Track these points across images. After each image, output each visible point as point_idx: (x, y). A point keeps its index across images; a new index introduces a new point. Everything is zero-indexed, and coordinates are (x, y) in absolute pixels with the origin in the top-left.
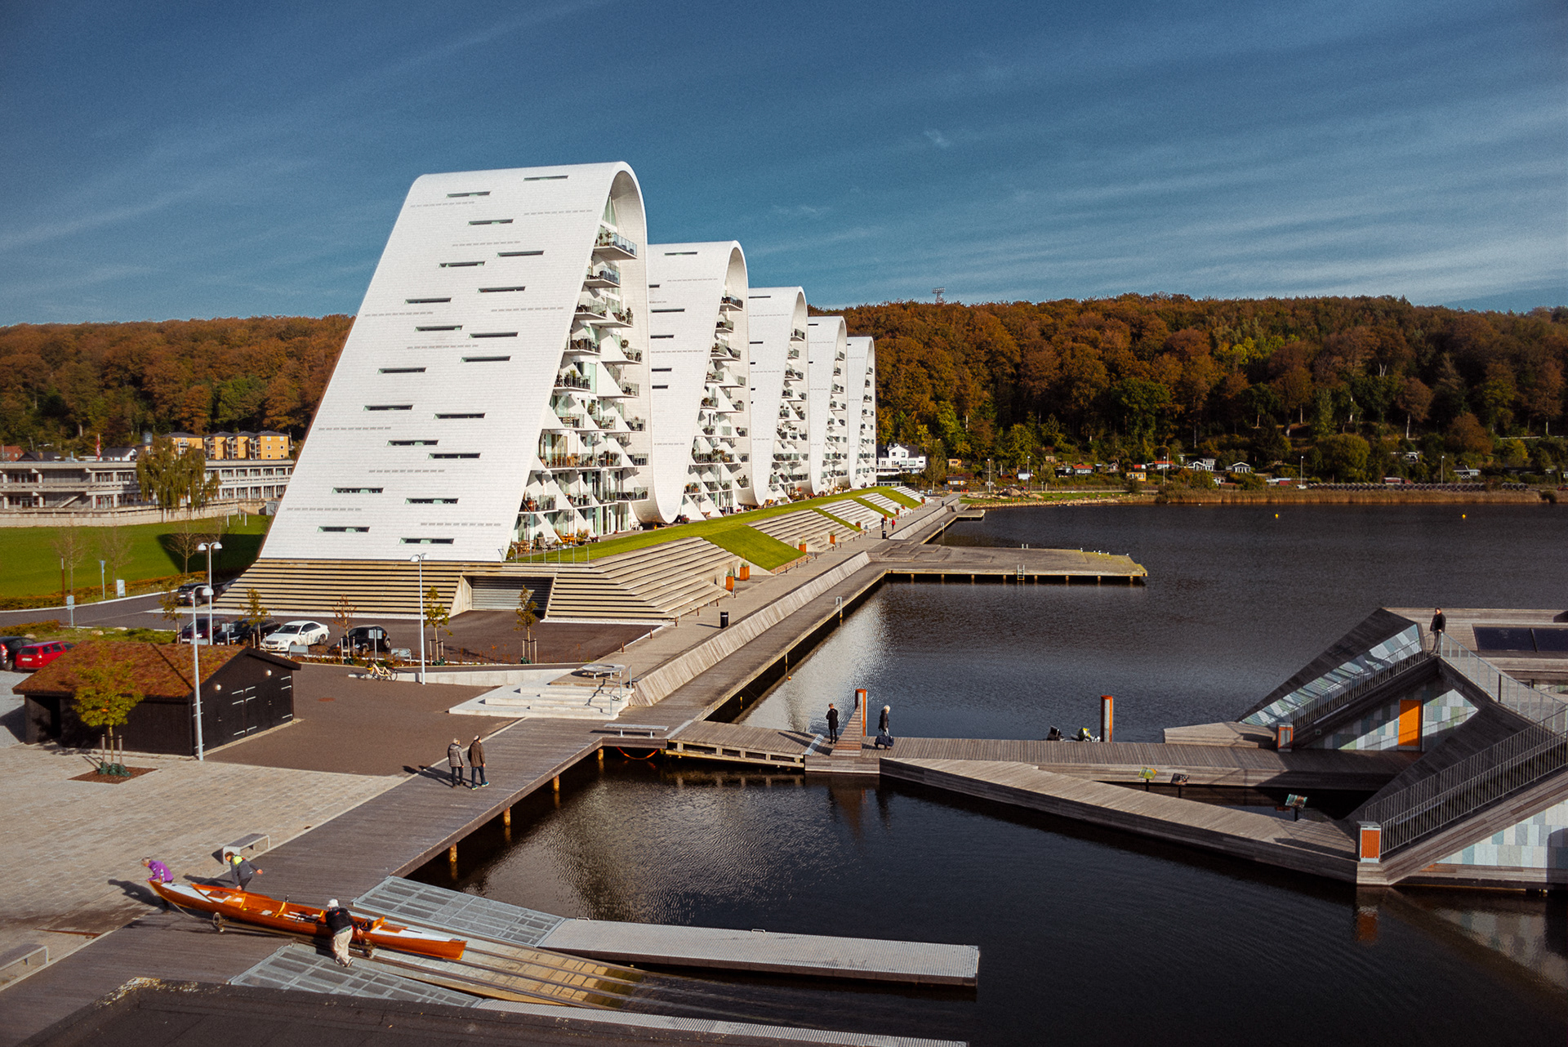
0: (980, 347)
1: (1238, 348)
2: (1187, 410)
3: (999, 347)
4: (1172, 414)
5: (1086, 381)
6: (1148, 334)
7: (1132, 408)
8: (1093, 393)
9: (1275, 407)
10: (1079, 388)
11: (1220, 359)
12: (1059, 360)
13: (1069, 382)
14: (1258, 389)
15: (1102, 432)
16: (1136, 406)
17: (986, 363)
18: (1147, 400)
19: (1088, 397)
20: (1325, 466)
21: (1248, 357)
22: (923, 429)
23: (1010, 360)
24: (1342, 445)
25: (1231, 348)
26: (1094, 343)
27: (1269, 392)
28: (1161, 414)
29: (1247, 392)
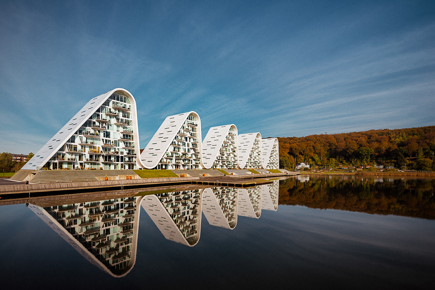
0: (328, 143)
1: (397, 139)
2: (379, 154)
3: (332, 142)
4: (375, 155)
5: (351, 148)
6: (372, 138)
7: (363, 154)
8: (353, 151)
9: (404, 153)
10: (349, 150)
11: (391, 142)
12: (346, 144)
13: (348, 149)
14: (400, 149)
15: (355, 160)
16: (364, 154)
17: (329, 146)
18: (367, 152)
19: (352, 152)
20: (417, 167)
21: (400, 141)
22: (310, 160)
23: (335, 145)
24: (423, 161)
25: (395, 140)
26: (356, 140)
27: (403, 149)
28: (371, 156)
29: (396, 150)
